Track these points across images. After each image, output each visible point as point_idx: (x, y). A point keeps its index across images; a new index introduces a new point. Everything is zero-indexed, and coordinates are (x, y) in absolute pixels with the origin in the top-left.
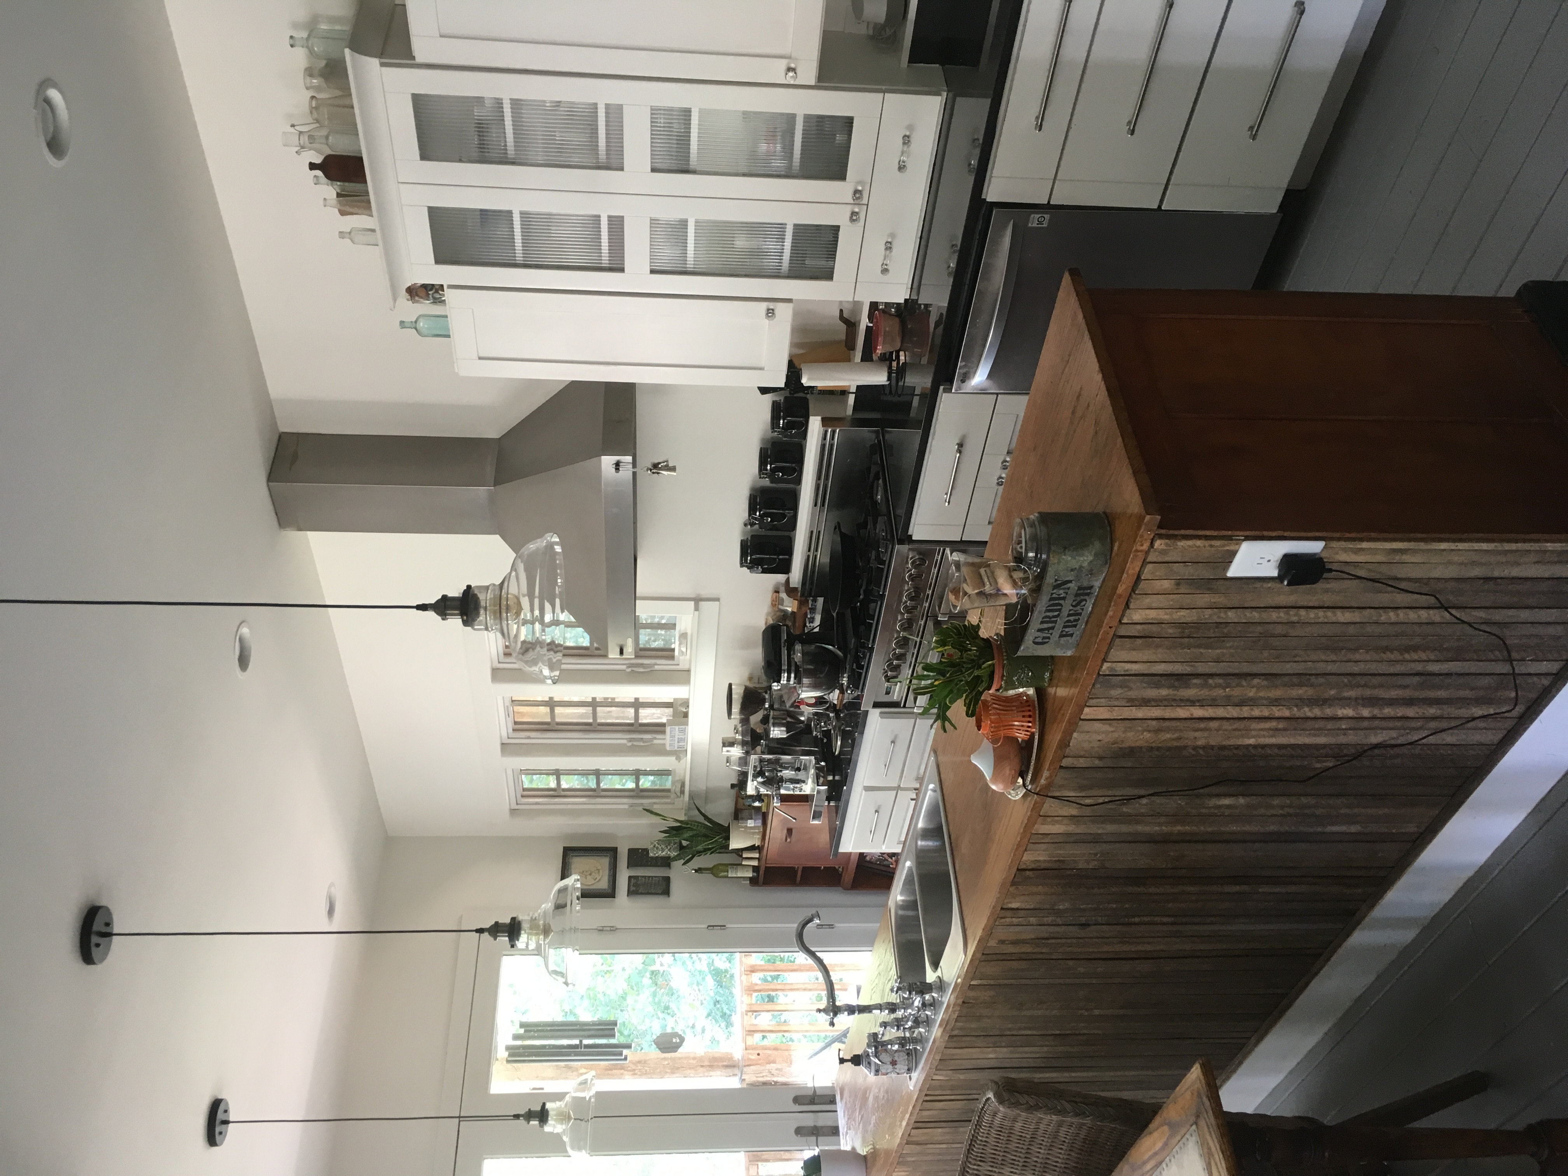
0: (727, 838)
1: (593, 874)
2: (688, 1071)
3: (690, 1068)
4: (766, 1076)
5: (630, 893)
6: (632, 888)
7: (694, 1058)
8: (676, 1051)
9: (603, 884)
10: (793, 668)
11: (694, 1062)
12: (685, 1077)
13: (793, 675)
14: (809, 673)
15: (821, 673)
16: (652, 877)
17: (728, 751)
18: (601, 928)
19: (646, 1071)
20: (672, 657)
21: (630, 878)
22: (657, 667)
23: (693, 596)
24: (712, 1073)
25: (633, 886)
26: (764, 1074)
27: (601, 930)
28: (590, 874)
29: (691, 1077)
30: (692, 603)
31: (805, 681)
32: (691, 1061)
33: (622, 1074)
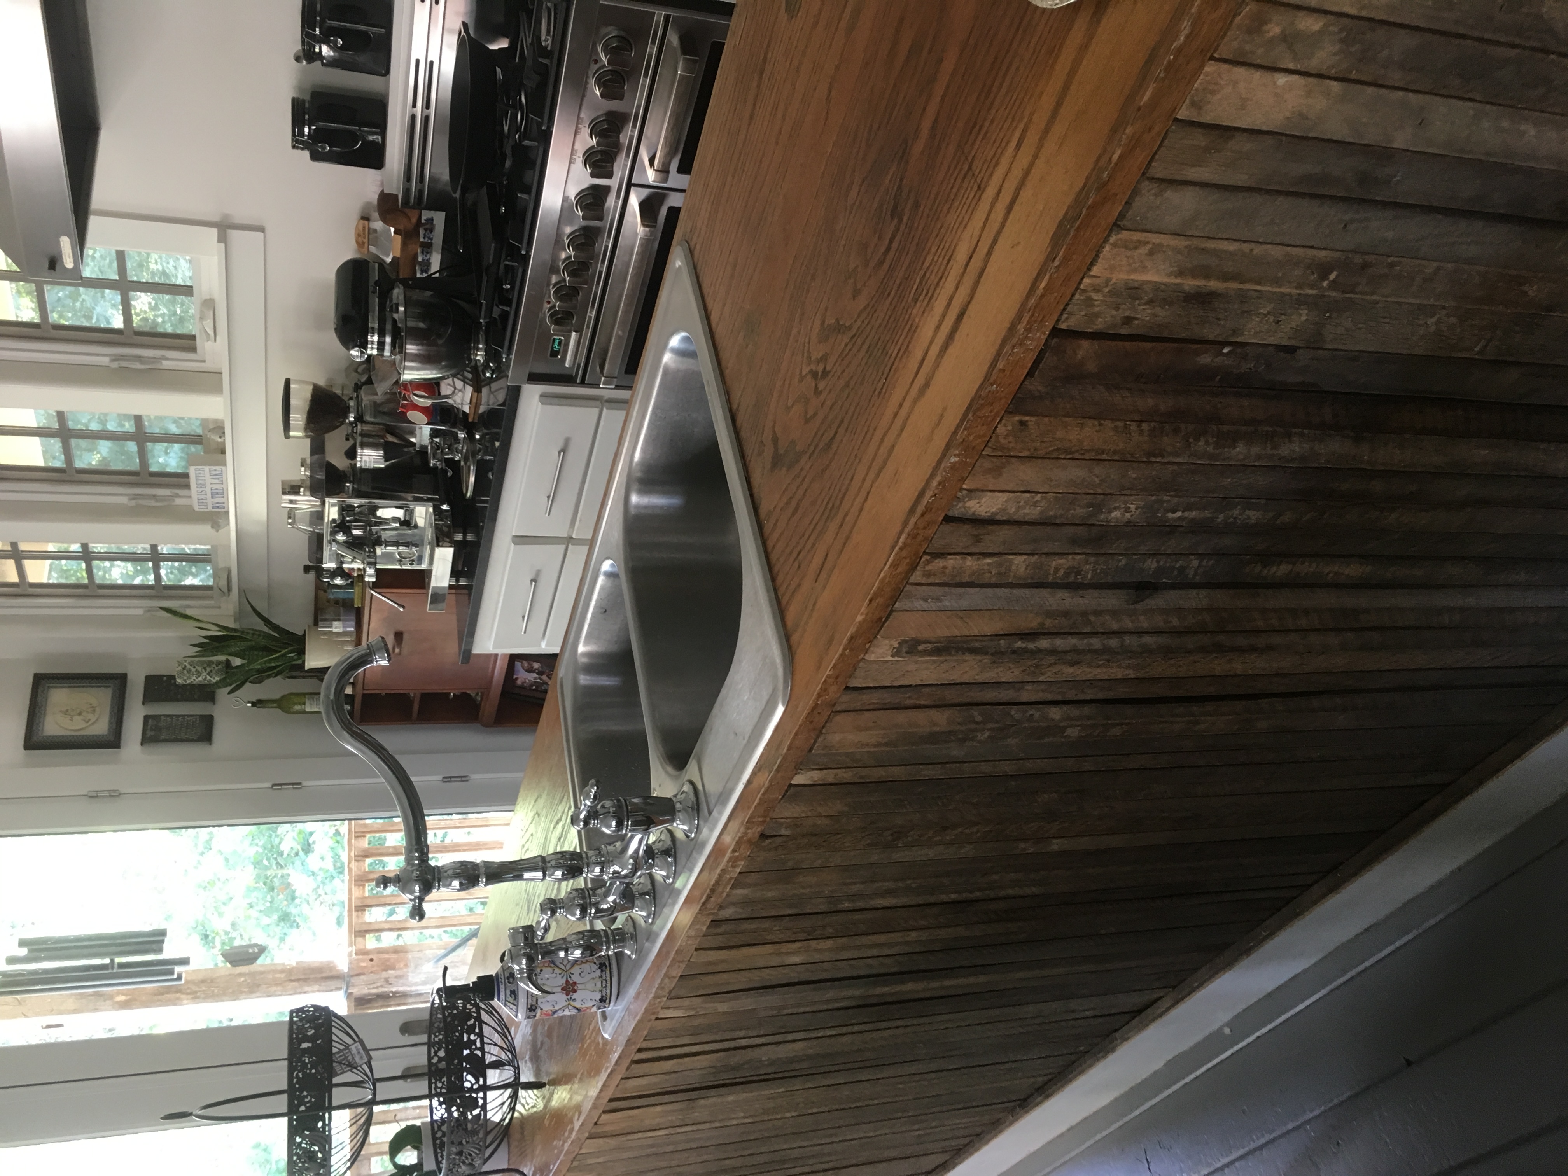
0: (302, 652)
1: (84, 714)
2: (274, 988)
3: (276, 985)
4: (382, 986)
5: (146, 740)
6: (149, 733)
7: (282, 971)
8: (252, 963)
9: (101, 727)
10: (389, 327)
11: (283, 976)
12: (269, 996)
13: (388, 340)
14: (418, 336)
15: (439, 336)
16: (184, 716)
17: (291, 502)
18: (94, 794)
19: (213, 991)
20: (193, 349)
21: (146, 718)
22: (166, 364)
23: (216, 218)
24: (306, 989)
25: (152, 730)
26: (379, 984)
27: (94, 796)
28: (80, 714)
29: (276, 996)
30: (214, 231)
31: (411, 348)
32: (278, 976)
33: (178, 999)
